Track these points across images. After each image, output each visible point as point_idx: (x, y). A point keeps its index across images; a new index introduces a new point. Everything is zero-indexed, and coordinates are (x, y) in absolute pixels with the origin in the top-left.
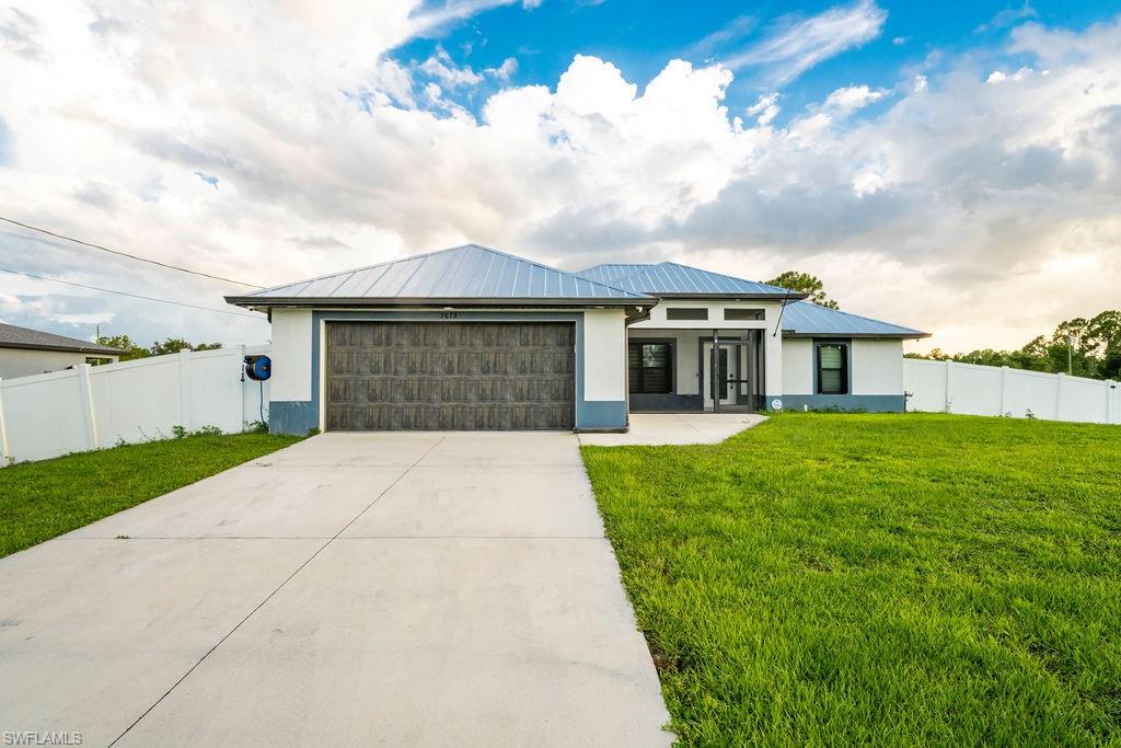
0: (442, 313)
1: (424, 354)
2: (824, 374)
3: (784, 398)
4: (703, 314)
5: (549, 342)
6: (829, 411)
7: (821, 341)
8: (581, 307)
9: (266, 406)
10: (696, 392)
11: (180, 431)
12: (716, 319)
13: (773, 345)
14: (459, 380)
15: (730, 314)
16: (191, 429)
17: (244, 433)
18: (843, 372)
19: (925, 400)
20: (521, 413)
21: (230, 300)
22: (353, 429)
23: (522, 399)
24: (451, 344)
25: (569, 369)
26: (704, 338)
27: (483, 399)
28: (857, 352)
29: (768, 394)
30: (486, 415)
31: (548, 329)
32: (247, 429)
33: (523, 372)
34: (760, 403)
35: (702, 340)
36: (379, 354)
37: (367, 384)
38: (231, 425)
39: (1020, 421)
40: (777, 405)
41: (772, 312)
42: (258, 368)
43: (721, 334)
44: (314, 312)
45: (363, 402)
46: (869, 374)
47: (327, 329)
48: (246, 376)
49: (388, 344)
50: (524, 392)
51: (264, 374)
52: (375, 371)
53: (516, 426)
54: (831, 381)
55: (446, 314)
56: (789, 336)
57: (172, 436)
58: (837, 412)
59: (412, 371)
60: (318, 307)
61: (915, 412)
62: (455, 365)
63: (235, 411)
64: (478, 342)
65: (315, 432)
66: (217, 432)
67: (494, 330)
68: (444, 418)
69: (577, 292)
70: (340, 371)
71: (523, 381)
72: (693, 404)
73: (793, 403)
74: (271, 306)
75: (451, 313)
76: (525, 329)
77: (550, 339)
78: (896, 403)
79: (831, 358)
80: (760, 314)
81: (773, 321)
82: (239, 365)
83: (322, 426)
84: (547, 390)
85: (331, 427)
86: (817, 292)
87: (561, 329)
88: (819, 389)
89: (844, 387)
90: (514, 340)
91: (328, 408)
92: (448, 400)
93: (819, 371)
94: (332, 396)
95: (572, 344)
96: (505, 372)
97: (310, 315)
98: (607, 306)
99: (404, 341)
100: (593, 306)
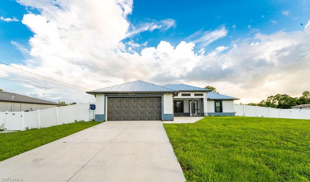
1: (128, 104)
2: (217, 108)
3: (208, 113)
4: (189, 95)
5: (156, 101)
6: (218, 116)
7: (216, 101)
8: (163, 93)
9: (94, 115)
10: (188, 112)
11: (76, 121)
12: (192, 96)
13: (205, 102)
14: (136, 109)
15: (195, 95)
16: (78, 121)
17: (89, 121)
18: (221, 107)
19: (239, 114)
20: (150, 117)
21: (87, 92)
22: (113, 120)
23: (150, 114)
24: (134, 101)
25: (160, 107)
26: (190, 100)
27: (141, 114)
28: (224, 103)
29: (204, 112)
30: (142, 117)
31: (156, 98)
32: (90, 120)
33: (150, 108)
34: (202, 115)
35: (189, 101)
36: (119, 104)
37: (116, 110)
38: (87, 120)
39: (260, 118)
40: (207, 115)
41: (205, 94)
42: (93, 107)
43: (194, 99)
45: (115, 115)
46: (227, 108)
47: (107, 99)
48: (90, 109)
49: (121, 102)
50: (151, 112)
51: (94, 109)
52: (118, 108)
53: (149, 120)
54: (218, 109)
55: (133, 95)
56: (209, 100)
57: (74, 122)
58: (220, 116)
59: (126, 108)
60: (106, 94)
61: (237, 116)
62: (135, 106)
63: (87, 116)
64: (140, 101)
65: (105, 121)
66: (84, 121)
67: (144, 99)
68: (133, 118)
69: (162, 90)
70: (110, 108)
71: (150, 110)
72: (188, 115)
73: (210, 114)
74: (95, 94)
75: (134, 95)
76: (150, 98)
77: (156, 100)
78: (233, 114)
79: (218, 104)
80: (202, 95)
81: (205, 96)
82: (89, 107)
83: (106, 120)
84: (155, 111)
85: (108, 120)
86: (214, 90)
87: (159, 98)
88: (216, 111)
89: (221, 111)
90: (148, 101)
91: (108, 116)
92: (134, 114)
93: (216, 107)
94: (109, 113)
95: (161, 101)
96: (146, 108)
97: (104, 96)
98: (168, 93)
99: (124, 101)
100: (165, 93)
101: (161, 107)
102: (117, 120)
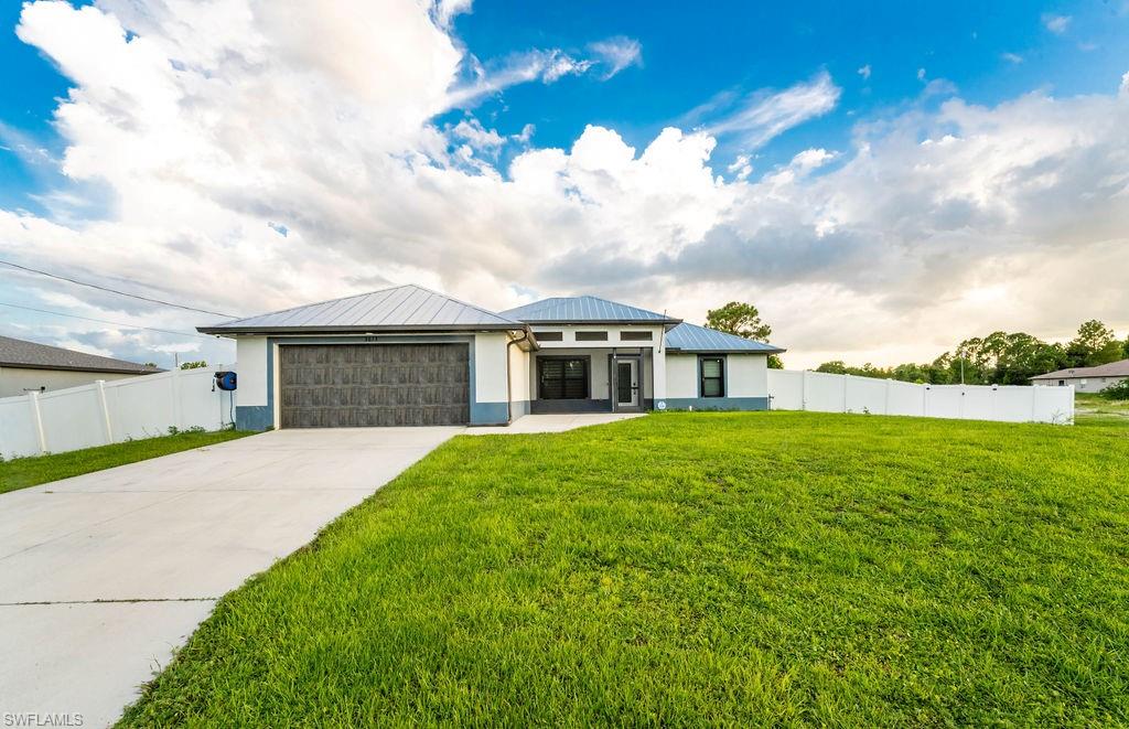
0: (366, 337)
1: (355, 369)
2: (707, 382)
3: (667, 401)
4: (603, 336)
5: (451, 358)
6: (710, 410)
7: (704, 356)
8: (472, 331)
9: (234, 409)
10: (607, 398)
11: (174, 430)
12: (614, 339)
13: (659, 359)
14: (381, 388)
15: (625, 336)
16: (181, 429)
17: (222, 430)
18: (721, 380)
19: (784, 401)
20: (430, 413)
21: (200, 330)
22: (301, 426)
23: (431, 402)
24: (376, 361)
25: (465, 378)
26: (611, 354)
27: (401, 402)
28: (731, 363)
29: (655, 398)
30: (403, 415)
32: (224, 428)
33: (431, 381)
34: (649, 404)
36: (320, 369)
37: (311, 392)
38: (212, 426)
39: (859, 416)
40: (662, 406)
41: (657, 332)
42: (227, 381)
43: (619, 352)
44: (269, 338)
45: (309, 406)
46: (743, 379)
47: (280, 351)
48: (216, 386)
49: (328, 362)
50: (433, 397)
51: (231, 386)
52: (318, 382)
53: (425, 423)
54: (712, 387)
55: (369, 338)
56: (672, 353)
57: (168, 434)
58: (716, 411)
59: (345, 382)
60: (272, 334)
61: (778, 410)
62: (379, 377)
63: (213, 412)
64: (397, 359)
65: (271, 428)
66: (202, 431)
67: (408, 350)
68: (371, 417)
70: (291, 383)
71: (432, 388)
72: (604, 406)
73: (677, 406)
74: (241, 333)
75: (373, 337)
77: (452, 356)
78: (761, 404)
79: (711, 370)
80: (648, 336)
81: (658, 341)
82: (211, 379)
83: (277, 423)
84: (450, 395)
85: (284, 425)
86: (754, 319)
87: (459, 348)
88: (703, 393)
89: (721, 393)
90: (424, 357)
91: (282, 411)
92: (374, 403)
93: (703, 380)
94: (285, 401)
95: (467, 359)
96: (418, 382)
97: (266, 340)
98: (491, 331)
99: (339, 360)
100: (480, 331)
101: (467, 381)
102: (314, 425)
